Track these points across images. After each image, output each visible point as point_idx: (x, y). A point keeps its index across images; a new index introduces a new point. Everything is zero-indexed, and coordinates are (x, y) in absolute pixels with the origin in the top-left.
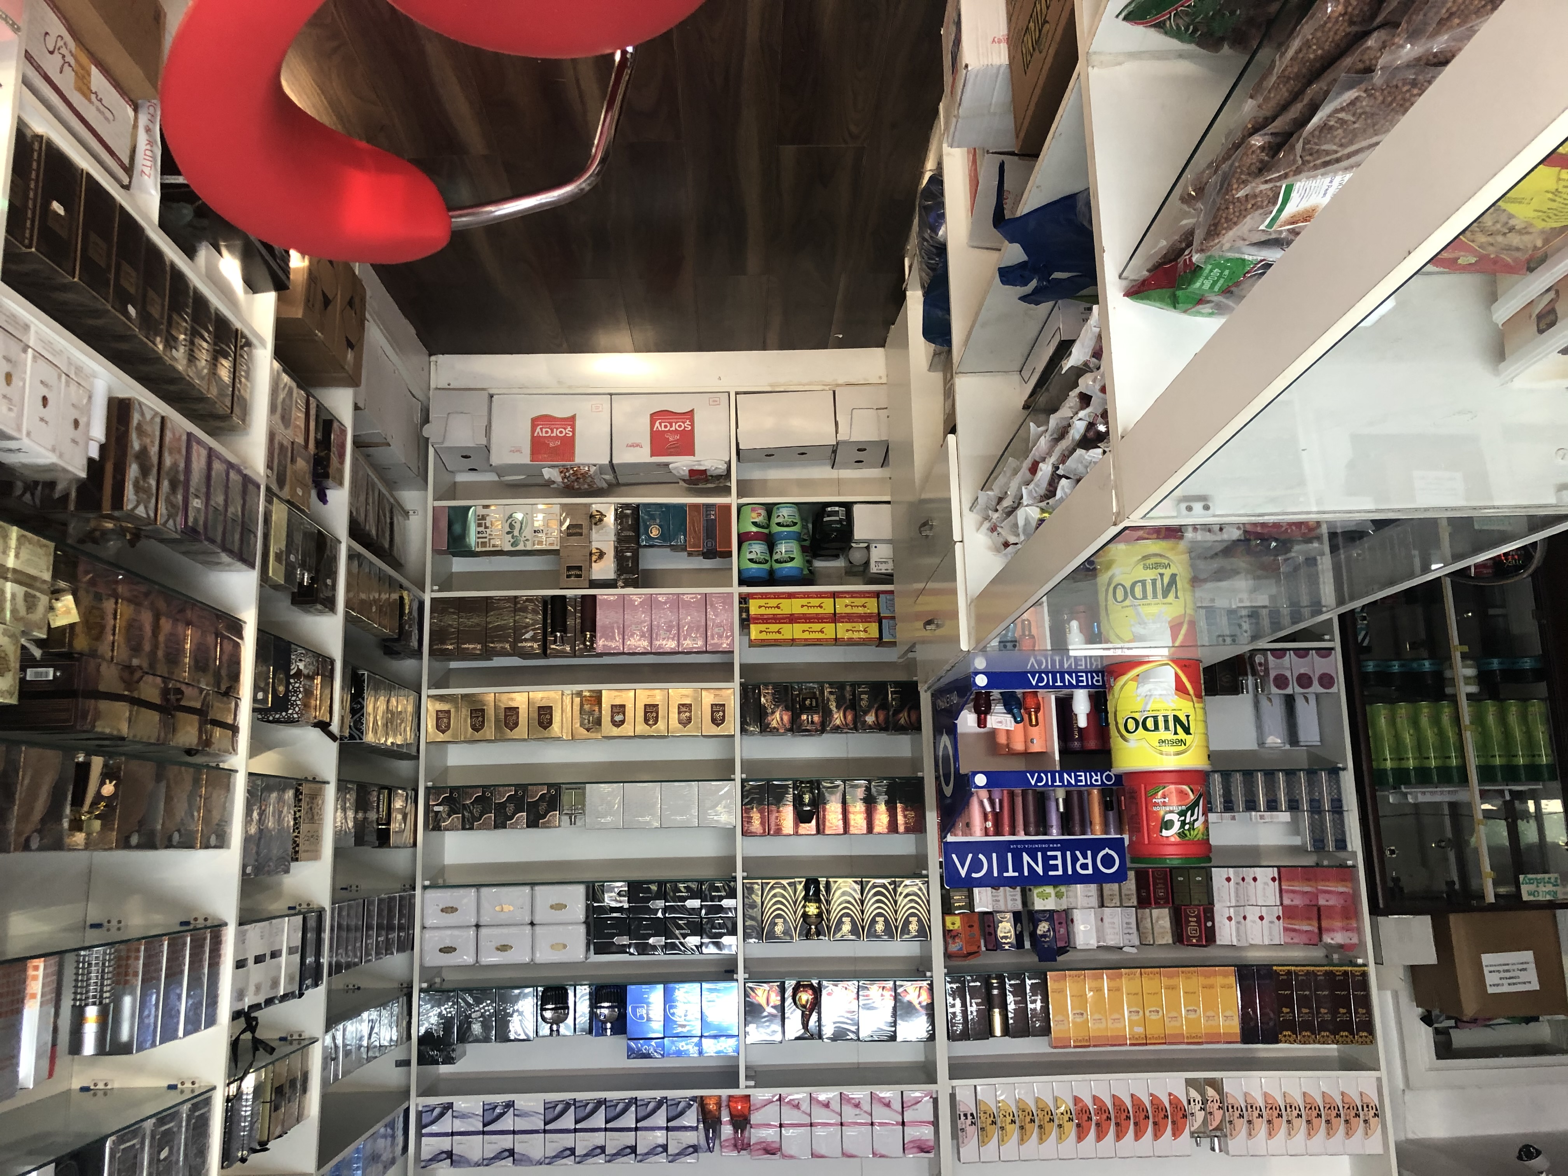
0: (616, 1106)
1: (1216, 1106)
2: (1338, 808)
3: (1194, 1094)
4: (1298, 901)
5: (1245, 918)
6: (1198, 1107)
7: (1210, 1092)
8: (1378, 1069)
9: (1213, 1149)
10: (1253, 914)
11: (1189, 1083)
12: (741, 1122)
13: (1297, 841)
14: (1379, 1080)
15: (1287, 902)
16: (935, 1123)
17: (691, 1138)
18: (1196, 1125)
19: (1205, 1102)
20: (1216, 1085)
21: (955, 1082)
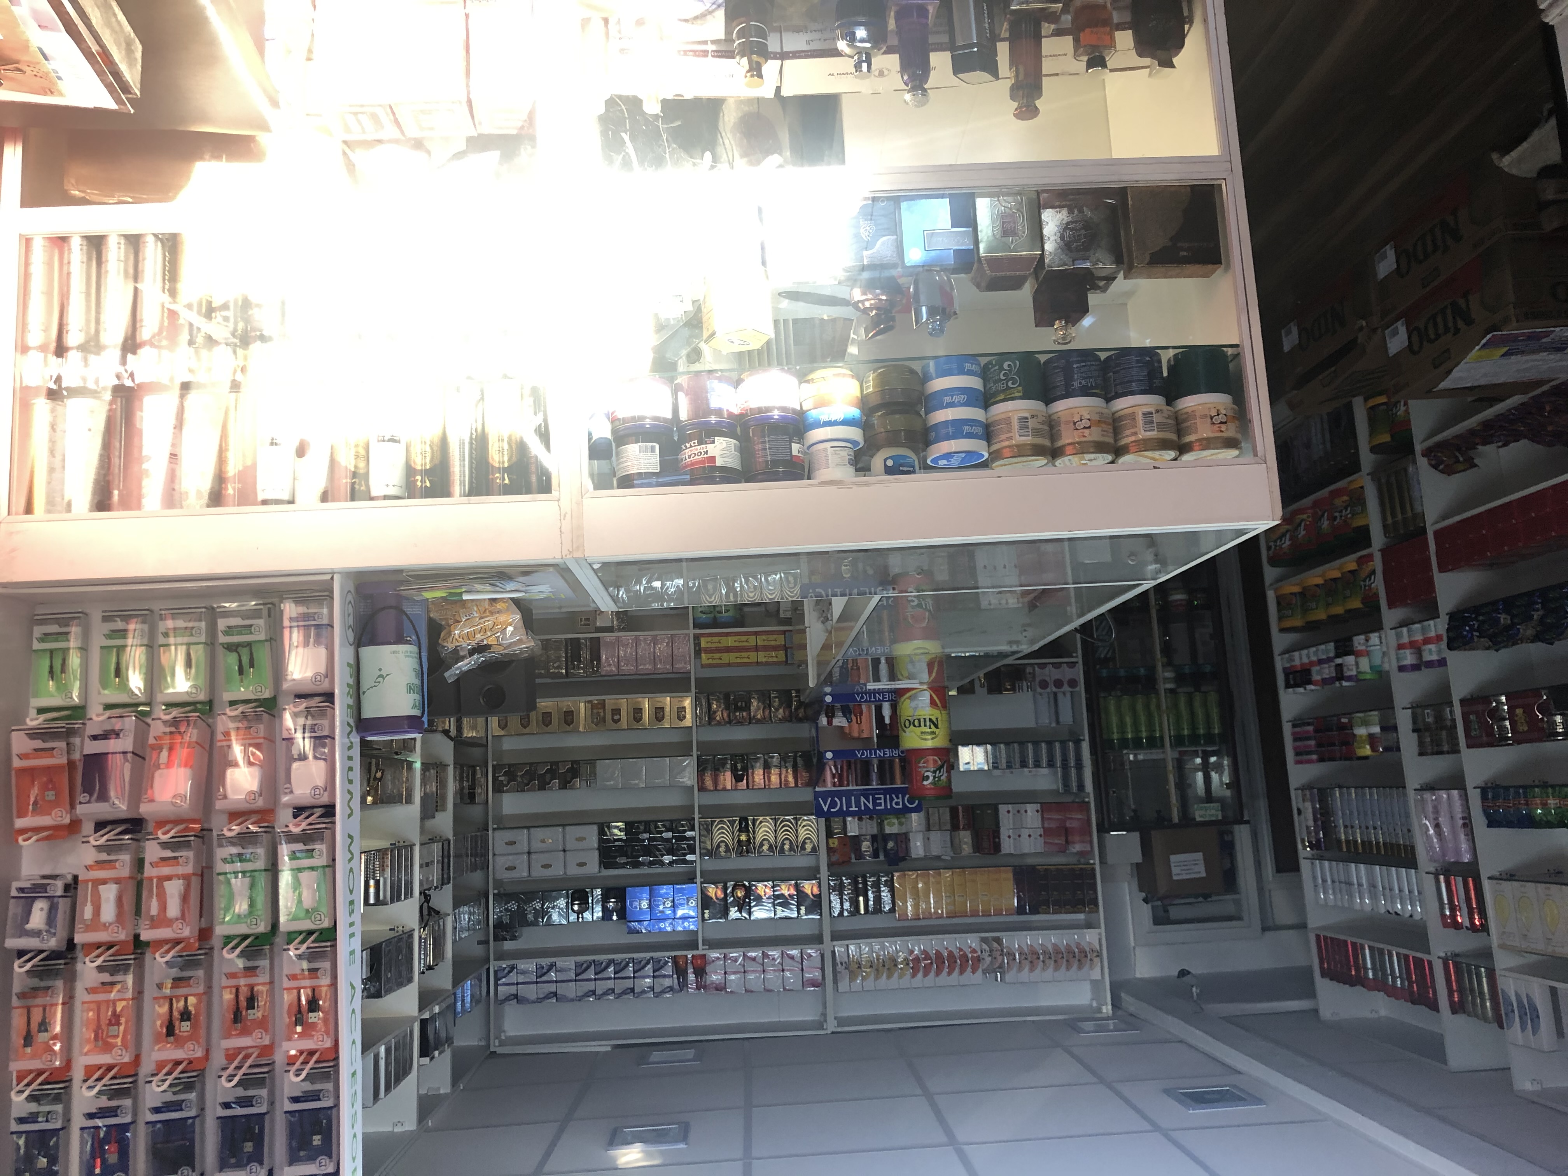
0: (620, 963)
1: (999, 953)
2: (1079, 766)
3: (985, 946)
4: (1053, 825)
5: (1019, 836)
6: (988, 954)
7: (995, 945)
8: (1099, 928)
9: (997, 980)
10: (1025, 833)
11: (983, 940)
12: (700, 972)
13: (1054, 787)
14: (1100, 934)
15: (1046, 825)
16: (823, 969)
17: (667, 982)
18: (986, 966)
19: (991, 951)
20: (998, 940)
21: (835, 943)
